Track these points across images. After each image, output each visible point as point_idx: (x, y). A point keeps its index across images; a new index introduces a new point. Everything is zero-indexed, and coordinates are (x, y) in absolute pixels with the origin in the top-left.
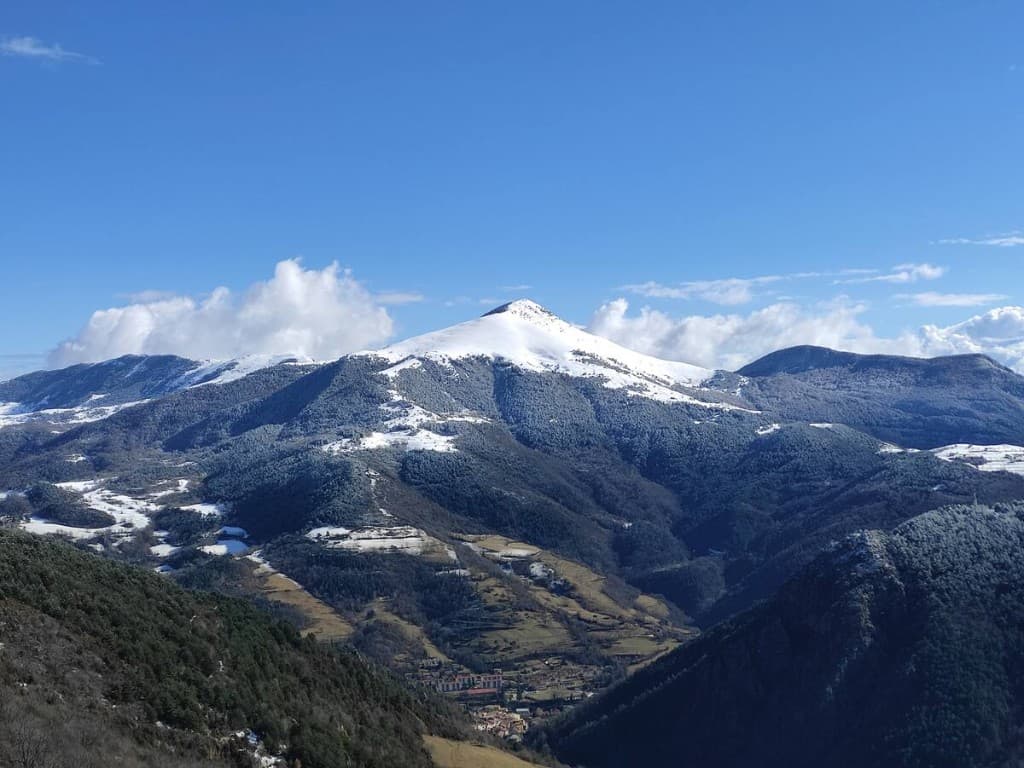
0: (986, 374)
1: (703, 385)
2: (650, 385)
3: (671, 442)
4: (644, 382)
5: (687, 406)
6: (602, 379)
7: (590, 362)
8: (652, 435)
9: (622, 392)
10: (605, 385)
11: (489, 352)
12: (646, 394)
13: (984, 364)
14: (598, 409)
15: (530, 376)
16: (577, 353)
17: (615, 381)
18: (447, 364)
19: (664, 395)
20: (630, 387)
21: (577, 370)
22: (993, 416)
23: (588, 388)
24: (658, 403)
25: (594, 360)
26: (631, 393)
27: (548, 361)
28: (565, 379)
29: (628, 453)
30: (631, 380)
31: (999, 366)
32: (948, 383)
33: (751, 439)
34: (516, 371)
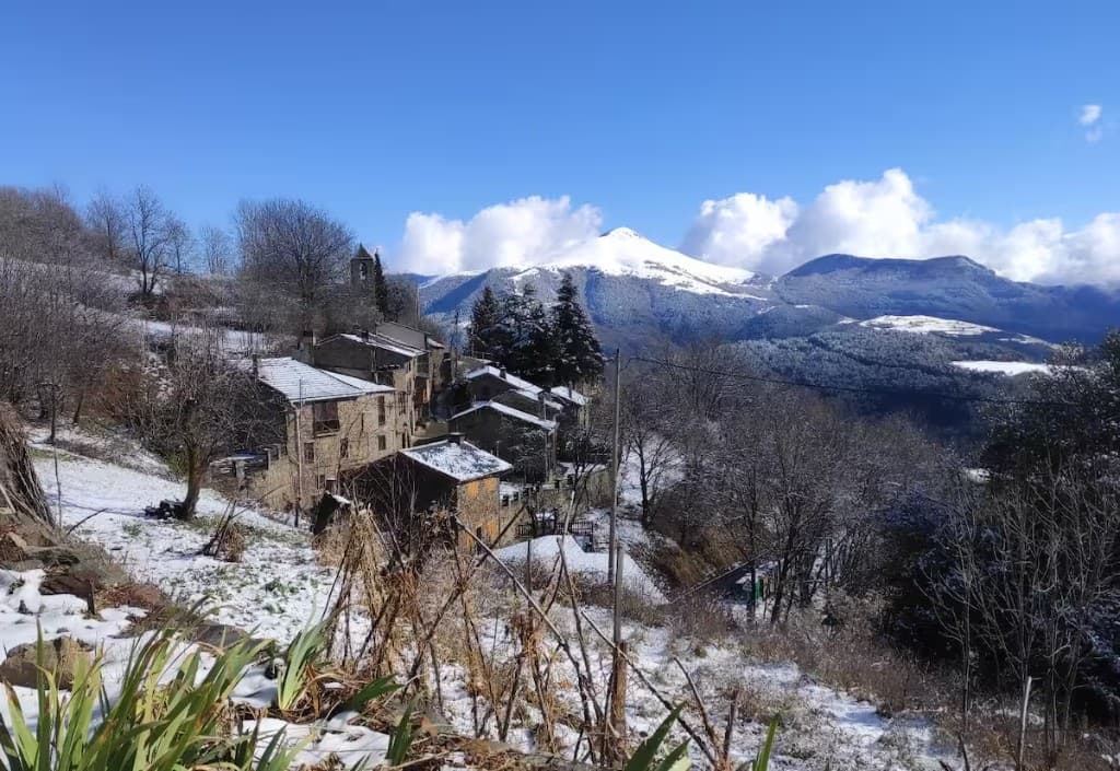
0: (961, 270)
1: (745, 283)
2: (695, 283)
3: (694, 319)
4: (690, 280)
5: (715, 296)
6: (660, 279)
7: (657, 268)
8: (684, 317)
9: (672, 287)
10: (662, 283)
11: (587, 263)
12: (690, 289)
13: (962, 263)
14: (653, 298)
15: (611, 278)
16: (648, 262)
17: (670, 280)
18: (556, 272)
19: (701, 289)
20: (679, 284)
21: (644, 273)
22: (959, 300)
23: (648, 285)
24: (694, 294)
25: (658, 267)
26: (678, 288)
27: (627, 268)
28: (635, 280)
29: (664, 327)
30: (681, 279)
31: (976, 264)
32: (933, 277)
33: (751, 317)
34: (601, 274)
